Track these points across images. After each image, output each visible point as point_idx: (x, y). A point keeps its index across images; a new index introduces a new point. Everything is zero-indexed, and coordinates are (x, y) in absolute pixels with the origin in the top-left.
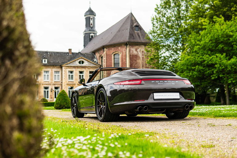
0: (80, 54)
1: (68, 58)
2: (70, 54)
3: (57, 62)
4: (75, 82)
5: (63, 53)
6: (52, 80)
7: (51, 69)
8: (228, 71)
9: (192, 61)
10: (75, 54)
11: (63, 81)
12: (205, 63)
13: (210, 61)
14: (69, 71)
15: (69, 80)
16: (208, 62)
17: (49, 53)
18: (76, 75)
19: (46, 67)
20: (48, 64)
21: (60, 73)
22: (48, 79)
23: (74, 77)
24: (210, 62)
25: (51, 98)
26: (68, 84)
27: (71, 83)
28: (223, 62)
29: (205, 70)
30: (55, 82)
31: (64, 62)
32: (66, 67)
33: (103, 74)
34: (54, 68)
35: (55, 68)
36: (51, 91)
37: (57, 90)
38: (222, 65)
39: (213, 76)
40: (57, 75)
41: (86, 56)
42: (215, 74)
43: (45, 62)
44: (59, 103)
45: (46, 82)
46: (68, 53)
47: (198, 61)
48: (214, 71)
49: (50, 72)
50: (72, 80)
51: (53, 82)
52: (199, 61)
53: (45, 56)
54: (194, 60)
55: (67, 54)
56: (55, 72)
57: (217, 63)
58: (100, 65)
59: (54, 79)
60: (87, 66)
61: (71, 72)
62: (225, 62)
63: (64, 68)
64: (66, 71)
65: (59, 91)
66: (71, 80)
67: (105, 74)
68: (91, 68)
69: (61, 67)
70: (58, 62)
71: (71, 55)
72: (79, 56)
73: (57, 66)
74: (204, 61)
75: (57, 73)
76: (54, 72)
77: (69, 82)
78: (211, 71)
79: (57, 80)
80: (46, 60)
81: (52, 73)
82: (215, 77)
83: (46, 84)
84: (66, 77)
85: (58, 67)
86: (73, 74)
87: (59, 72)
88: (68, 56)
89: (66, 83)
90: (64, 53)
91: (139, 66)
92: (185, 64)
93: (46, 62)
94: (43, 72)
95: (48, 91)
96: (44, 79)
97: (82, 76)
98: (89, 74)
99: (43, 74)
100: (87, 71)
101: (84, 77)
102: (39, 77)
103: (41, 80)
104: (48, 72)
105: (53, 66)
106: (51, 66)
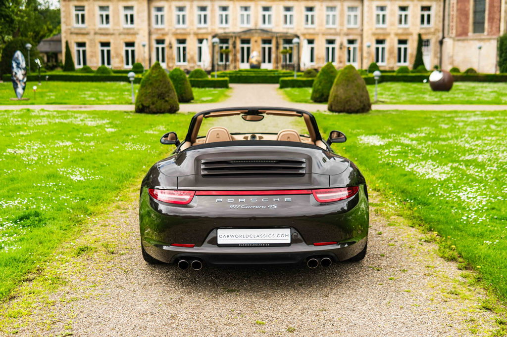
4: (391, 29)
6: (342, 24)
7: (341, 1)
11: (366, 28)
14: (378, 7)
15: (378, 26)
18: (392, 14)
21: (359, 10)
22: (334, 23)
23: (387, 19)
25: (341, 62)
26: (374, 34)
27: (382, 32)
30: (349, 29)
33: (449, 11)
36: (341, 48)
37: (352, 46)
40: (352, 14)
45: (330, 29)
49: (338, 9)
50: (384, 26)
51: (345, 30)
56: (349, 8)
59: (346, 23)
61: (383, 8)
63: (368, 1)
64: (370, 6)
65: (356, 48)
66: (381, 25)
67: (453, 11)
75: (354, 9)
76: (346, 9)
77: (377, 29)
79: (352, 26)
81: (342, 11)
83: (331, 34)
84: (371, 19)
86: (387, 12)
87: (356, 8)
89: (370, 32)
94: (324, 8)
95: (333, 49)
96: (327, 22)
97: (406, 16)
98: (419, 13)
99: (325, 12)
100: (417, 5)
101: (409, 19)
102: (316, 20)
103: (321, 25)
104: (334, 9)
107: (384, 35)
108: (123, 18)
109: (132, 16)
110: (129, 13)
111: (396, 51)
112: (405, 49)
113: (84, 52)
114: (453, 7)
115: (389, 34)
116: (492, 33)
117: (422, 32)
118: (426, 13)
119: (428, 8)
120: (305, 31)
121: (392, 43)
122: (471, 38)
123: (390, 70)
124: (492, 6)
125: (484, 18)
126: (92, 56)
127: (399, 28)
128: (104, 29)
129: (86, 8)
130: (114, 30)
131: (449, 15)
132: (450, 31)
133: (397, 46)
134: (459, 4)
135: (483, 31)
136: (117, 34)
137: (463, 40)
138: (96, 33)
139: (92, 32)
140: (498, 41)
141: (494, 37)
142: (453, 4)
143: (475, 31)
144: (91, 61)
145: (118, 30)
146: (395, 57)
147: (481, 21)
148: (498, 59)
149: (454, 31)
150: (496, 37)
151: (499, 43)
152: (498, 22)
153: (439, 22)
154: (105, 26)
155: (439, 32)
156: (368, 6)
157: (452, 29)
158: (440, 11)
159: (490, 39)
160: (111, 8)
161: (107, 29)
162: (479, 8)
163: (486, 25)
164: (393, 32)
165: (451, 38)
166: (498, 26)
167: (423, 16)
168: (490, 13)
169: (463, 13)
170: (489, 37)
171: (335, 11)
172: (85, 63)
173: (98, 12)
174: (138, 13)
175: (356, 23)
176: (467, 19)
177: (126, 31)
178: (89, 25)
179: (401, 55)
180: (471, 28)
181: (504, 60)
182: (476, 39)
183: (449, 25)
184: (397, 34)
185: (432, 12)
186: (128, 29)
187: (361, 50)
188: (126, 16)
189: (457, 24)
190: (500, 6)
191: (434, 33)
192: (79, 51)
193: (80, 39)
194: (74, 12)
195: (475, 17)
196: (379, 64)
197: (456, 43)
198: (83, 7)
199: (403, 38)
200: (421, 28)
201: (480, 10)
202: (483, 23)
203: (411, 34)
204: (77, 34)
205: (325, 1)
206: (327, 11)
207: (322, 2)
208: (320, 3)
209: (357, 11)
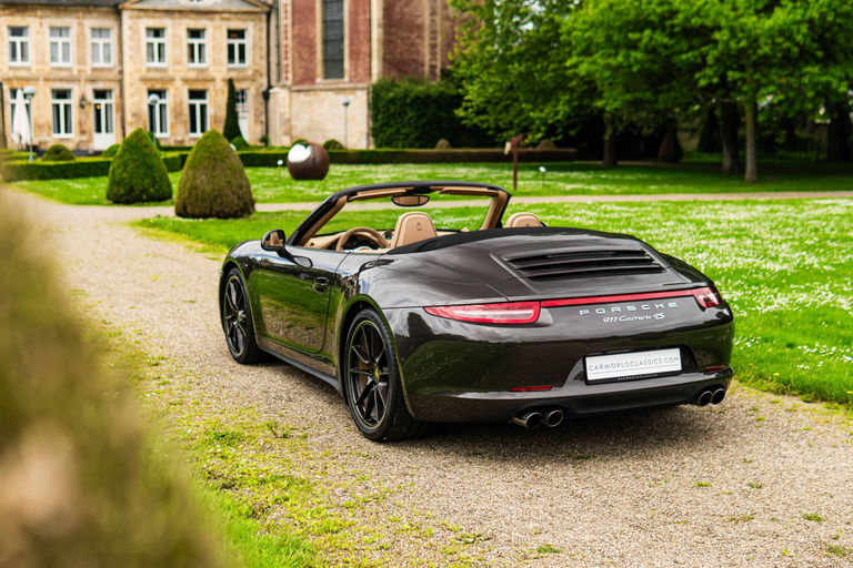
4: (174, 71)
6: (81, 61)
7: (78, 18)
8: (760, 57)
9: (628, 14)
11: (128, 68)
12: (676, 21)
13: (697, 14)
14: (148, 29)
15: (151, 65)
16: (687, 19)
18: (176, 44)
19: (58, 11)
20: (65, 1)
21: (114, 34)
22: (66, 57)
23: (168, 51)
24: (693, 21)
25: (83, 132)
26: (144, 80)
27: (158, 75)
28: (745, 24)
29: (677, 48)
30: (94, 70)
32: (136, 13)
33: (278, 40)
34: (87, 15)
35: (94, 15)
36: (82, 106)
37: (103, 102)
38: (740, 35)
39: (704, 76)
40: (101, 41)
42: (710, 67)
44: (123, 179)
45: (60, 69)
47: (649, 14)
48: (707, 54)
49: (73, 32)
50: (162, 65)
51: (89, 72)
52: (654, 12)
54: (636, 7)
56: (93, 30)
57: (723, 23)
58: (271, 7)
59: (89, 58)
60: (220, 8)
61: (157, 32)
62: (754, 23)
63: (131, 17)
64: (134, 27)
65: (111, 105)
66: (156, 64)
67: (286, 38)
68: (232, 16)
69: (117, 12)
73: (101, 6)
74: (673, 13)
75: (103, 33)
76: (88, 32)
77: (149, 70)
78: (696, 53)
79: (101, 64)
81: (81, 34)
82: (710, 78)
83: (61, 80)
84: (138, 52)
85: (107, 12)
86: (166, 39)
87: (108, 30)
89: (137, 76)
91: (418, 13)
92: (602, 24)
94: (47, 31)
95: (67, 107)
96: (53, 59)
97: (200, 46)
98: (225, 41)
99: (48, 38)
100: (220, 27)
101: (207, 52)
102: (31, 51)
103: (41, 62)
104: (64, 32)
105: (84, 9)
106: (78, 8)
107: (162, 80)
111: (186, 111)
112: (203, 107)
114: (286, 32)
115: (172, 80)
116: (359, 78)
117: (233, 75)
118: (236, 42)
119: (240, 34)
120: (11, 74)
121: (177, 97)
122: (321, 87)
123: (178, 145)
124: (354, 30)
125: (341, 52)
127: (190, 69)
131: (278, 46)
132: (284, 75)
133: (187, 101)
134: (297, 27)
135: (340, 74)
137: (308, 91)
140: (368, 93)
141: (360, 85)
142: (286, 25)
143: (327, 76)
146: (184, 122)
147: (337, 58)
148: (371, 123)
149: (290, 75)
150: (364, 85)
151: (371, 95)
152: (367, 59)
153: (261, 58)
155: (261, 75)
156: (131, 28)
157: (287, 72)
158: (261, 39)
159: (355, 89)
162: (332, 34)
163: (347, 64)
164: (178, 76)
165: (284, 86)
166: (367, 66)
167: (231, 48)
168: (351, 44)
169: (304, 42)
170: (351, 85)
171: (68, 36)
175: (108, 58)
176: (313, 53)
179: (195, 119)
180: (319, 69)
181: (382, 126)
182: (330, 90)
183: (279, 64)
184: (186, 81)
185: (248, 41)
187: (122, 109)
189: (293, 62)
190: (370, 32)
191: (253, 80)
195: (325, 51)
196: (158, 134)
197: (295, 95)
199: (199, 86)
200: (230, 70)
201: (333, 38)
202: (342, 60)
203: (213, 80)
205: (47, 16)
206: (52, 35)
207: (41, 17)
208: (38, 20)
209: (109, 36)
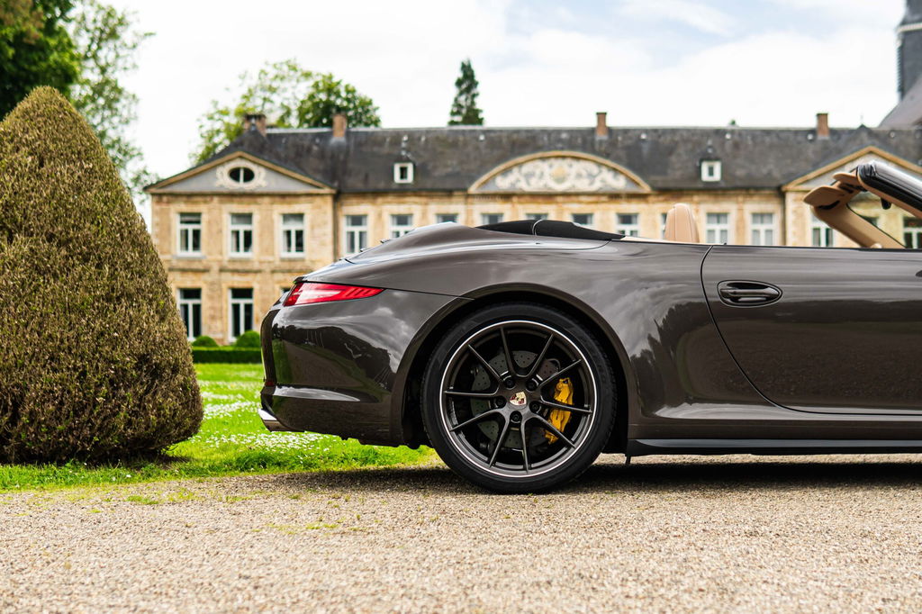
0: (864, 135)
1: (815, 152)
2: (821, 137)
3: (765, 171)
5: (788, 131)
7: (737, 203)
10: (844, 137)
17: (728, 136)
19: (716, 196)
20: (723, 185)
21: (777, 219)
23: (837, 237)
31: (793, 169)
32: (797, 196)
34: (748, 199)
35: (756, 198)
40: (762, 227)
41: (893, 142)
43: (712, 173)
46: (813, 131)
49: (733, 217)
53: (710, 151)
55: (810, 137)
56: (755, 215)
63: (795, 200)
64: (800, 212)
69: (780, 194)
70: (770, 173)
71: (827, 137)
72: (862, 146)
73: (763, 189)
75: (766, 218)
76: (748, 218)
80: (717, 167)
81: (741, 221)
84: (802, 237)
85: (769, 196)
87: (770, 215)
88: (811, 147)
90: (797, 132)
93: (717, 176)
94: (704, 217)
98: (901, 230)
99: (705, 224)
100: (896, 217)
104: (722, 219)
105: (744, 192)
106: (738, 192)
108: (280, 240)
109: (299, 234)
110: (294, 227)
113: (197, 308)
118: (914, 231)
126: (213, 318)
128: (241, 261)
129: (204, 218)
130: (261, 262)
136: (268, 270)
138: (222, 270)
139: (216, 268)
144: (210, 328)
145: (269, 262)
154: (242, 254)
156: (795, 212)
160: (256, 218)
161: (247, 261)
167: (908, 237)
171: (726, 222)
172: (197, 332)
173: (229, 226)
174: (312, 228)
177: (286, 266)
178: (210, 253)
186: (291, 260)
188: (288, 233)
192: (186, 307)
193: (190, 282)
194: (177, 227)
198: (199, 215)
204: (184, 271)
205: (705, 202)
206: (709, 222)
207: (698, 203)
208: (694, 207)
209: (771, 222)
